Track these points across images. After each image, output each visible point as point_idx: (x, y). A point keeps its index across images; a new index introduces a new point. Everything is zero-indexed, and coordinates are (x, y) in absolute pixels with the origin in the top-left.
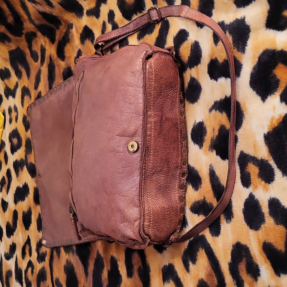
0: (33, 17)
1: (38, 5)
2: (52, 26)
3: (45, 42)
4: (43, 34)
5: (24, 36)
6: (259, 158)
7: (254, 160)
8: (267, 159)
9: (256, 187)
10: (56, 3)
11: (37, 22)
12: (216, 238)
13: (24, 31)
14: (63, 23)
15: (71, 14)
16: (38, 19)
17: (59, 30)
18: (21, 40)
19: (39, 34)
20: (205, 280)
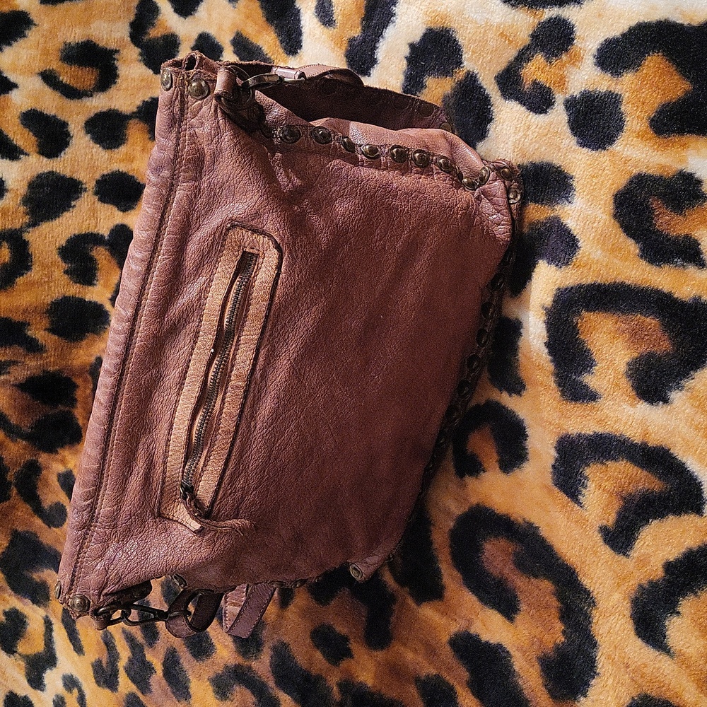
0: (14, 420)
1: (12, 369)
2: (61, 407)
3: (63, 462)
4: (51, 449)
5: (14, 491)
6: (528, 40)
7: (523, 56)
8: (537, 21)
9: (562, 82)
10: (42, 332)
11: (26, 425)
12: (579, 254)
13: (10, 476)
14: (79, 381)
15: (84, 343)
16: (24, 410)
17: (79, 405)
18: (13, 507)
19: (43, 458)
20: (636, 355)
